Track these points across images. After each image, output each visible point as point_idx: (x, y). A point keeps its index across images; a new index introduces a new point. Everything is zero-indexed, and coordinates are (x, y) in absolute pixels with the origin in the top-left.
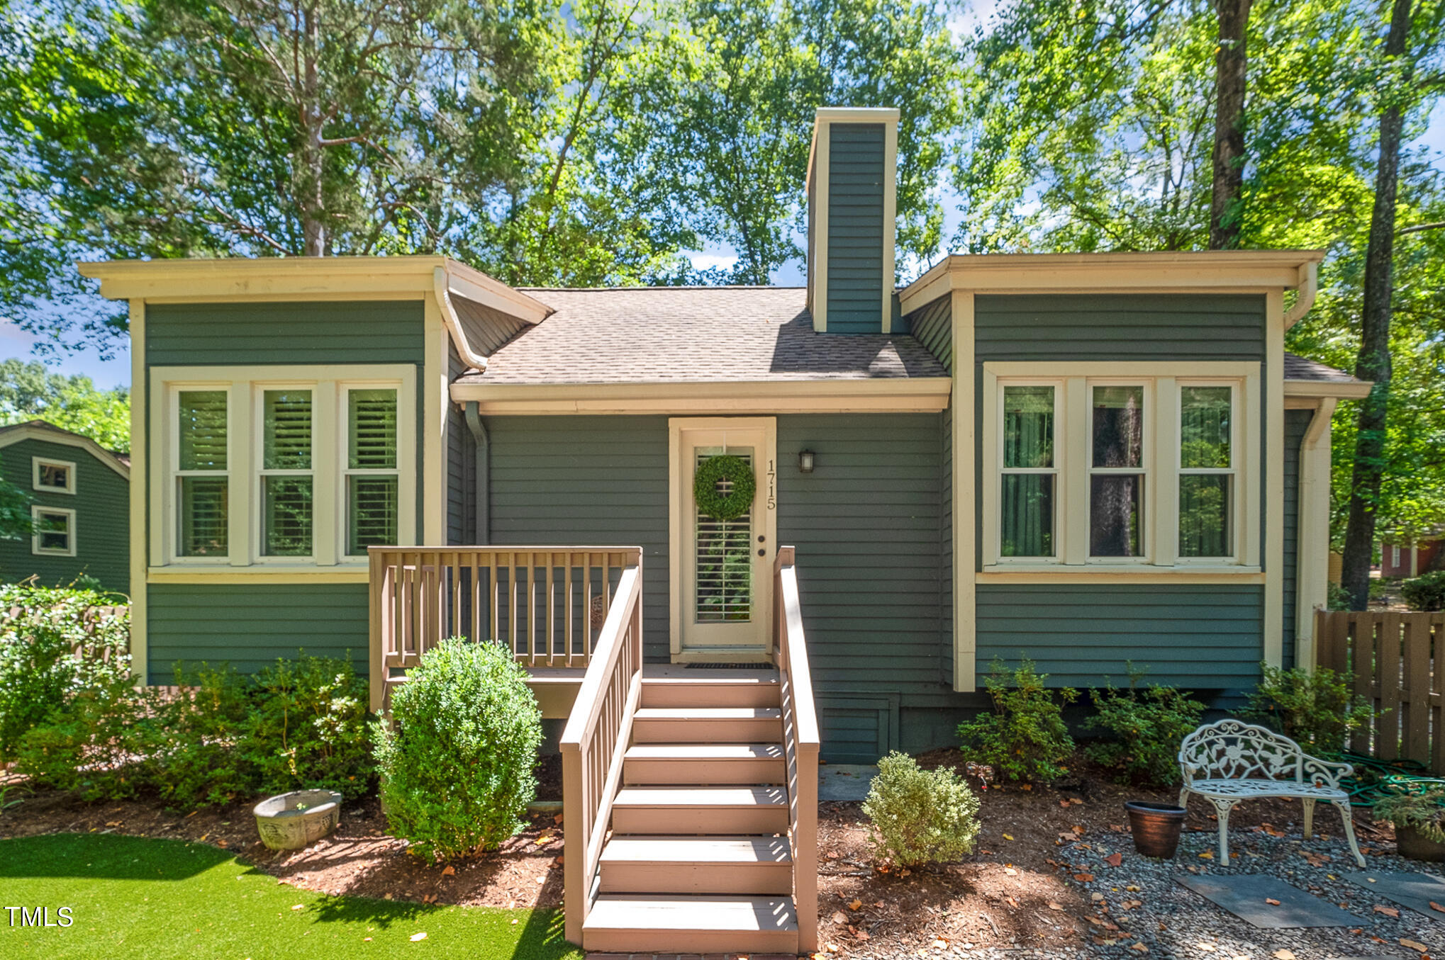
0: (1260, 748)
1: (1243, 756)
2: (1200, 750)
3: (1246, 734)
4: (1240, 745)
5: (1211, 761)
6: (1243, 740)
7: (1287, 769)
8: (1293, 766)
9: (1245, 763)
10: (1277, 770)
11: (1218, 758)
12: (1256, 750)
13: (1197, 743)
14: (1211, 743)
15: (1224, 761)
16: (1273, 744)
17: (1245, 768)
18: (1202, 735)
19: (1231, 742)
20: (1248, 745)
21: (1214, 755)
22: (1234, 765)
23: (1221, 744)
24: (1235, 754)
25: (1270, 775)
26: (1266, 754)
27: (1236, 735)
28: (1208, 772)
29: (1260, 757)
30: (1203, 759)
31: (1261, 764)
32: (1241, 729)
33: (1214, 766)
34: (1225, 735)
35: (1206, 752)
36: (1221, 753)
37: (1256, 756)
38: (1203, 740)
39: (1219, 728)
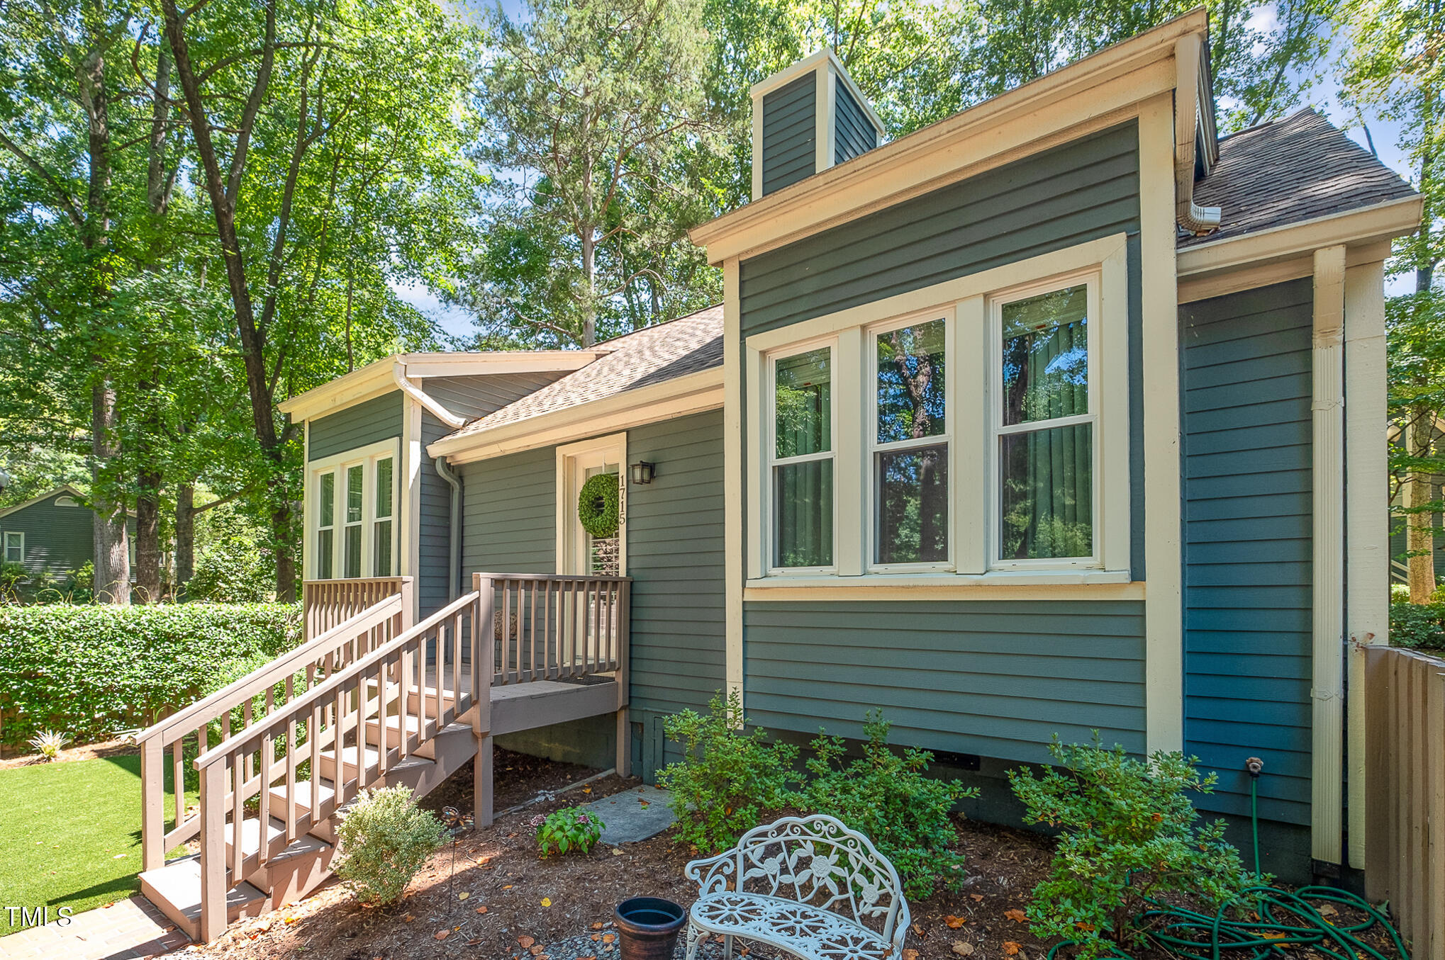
0: (857, 868)
1: (832, 875)
2: (772, 851)
3: (845, 843)
4: (834, 858)
5: (784, 870)
6: (839, 851)
7: (877, 911)
8: (884, 909)
9: (833, 887)
10: (865, 910)
11: (798, 870)
12: (851, 870)
13: (770, 840)
14: (791, 846)
15: (804, 876)
16: (872, 866)
17: (830, 895)
18: (780, 830)
19: (825, 850)
20: (843, 862)
21: (792, 863)
22: (816, 885)
23: (808, 850)
24: (822, 868)
25: (856, 914)
26: (861, 880)
27: (831, 841)
28: (775, 885)
29: (854, 884)
30: (772, 866)
31: (851, 894)
32: (839, 833)
33: (786, 879)
34: (816, 838)
35: (780, 857)
36: (804, 863)
37: (849, 880)
38: (781, 839)
39: (810, 825)
